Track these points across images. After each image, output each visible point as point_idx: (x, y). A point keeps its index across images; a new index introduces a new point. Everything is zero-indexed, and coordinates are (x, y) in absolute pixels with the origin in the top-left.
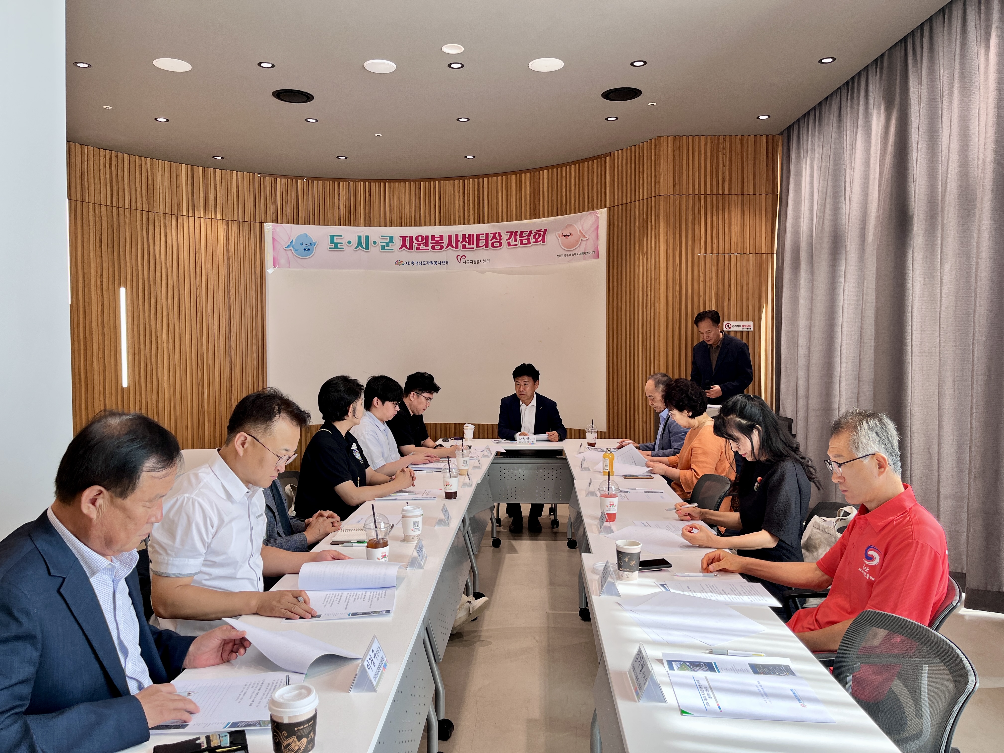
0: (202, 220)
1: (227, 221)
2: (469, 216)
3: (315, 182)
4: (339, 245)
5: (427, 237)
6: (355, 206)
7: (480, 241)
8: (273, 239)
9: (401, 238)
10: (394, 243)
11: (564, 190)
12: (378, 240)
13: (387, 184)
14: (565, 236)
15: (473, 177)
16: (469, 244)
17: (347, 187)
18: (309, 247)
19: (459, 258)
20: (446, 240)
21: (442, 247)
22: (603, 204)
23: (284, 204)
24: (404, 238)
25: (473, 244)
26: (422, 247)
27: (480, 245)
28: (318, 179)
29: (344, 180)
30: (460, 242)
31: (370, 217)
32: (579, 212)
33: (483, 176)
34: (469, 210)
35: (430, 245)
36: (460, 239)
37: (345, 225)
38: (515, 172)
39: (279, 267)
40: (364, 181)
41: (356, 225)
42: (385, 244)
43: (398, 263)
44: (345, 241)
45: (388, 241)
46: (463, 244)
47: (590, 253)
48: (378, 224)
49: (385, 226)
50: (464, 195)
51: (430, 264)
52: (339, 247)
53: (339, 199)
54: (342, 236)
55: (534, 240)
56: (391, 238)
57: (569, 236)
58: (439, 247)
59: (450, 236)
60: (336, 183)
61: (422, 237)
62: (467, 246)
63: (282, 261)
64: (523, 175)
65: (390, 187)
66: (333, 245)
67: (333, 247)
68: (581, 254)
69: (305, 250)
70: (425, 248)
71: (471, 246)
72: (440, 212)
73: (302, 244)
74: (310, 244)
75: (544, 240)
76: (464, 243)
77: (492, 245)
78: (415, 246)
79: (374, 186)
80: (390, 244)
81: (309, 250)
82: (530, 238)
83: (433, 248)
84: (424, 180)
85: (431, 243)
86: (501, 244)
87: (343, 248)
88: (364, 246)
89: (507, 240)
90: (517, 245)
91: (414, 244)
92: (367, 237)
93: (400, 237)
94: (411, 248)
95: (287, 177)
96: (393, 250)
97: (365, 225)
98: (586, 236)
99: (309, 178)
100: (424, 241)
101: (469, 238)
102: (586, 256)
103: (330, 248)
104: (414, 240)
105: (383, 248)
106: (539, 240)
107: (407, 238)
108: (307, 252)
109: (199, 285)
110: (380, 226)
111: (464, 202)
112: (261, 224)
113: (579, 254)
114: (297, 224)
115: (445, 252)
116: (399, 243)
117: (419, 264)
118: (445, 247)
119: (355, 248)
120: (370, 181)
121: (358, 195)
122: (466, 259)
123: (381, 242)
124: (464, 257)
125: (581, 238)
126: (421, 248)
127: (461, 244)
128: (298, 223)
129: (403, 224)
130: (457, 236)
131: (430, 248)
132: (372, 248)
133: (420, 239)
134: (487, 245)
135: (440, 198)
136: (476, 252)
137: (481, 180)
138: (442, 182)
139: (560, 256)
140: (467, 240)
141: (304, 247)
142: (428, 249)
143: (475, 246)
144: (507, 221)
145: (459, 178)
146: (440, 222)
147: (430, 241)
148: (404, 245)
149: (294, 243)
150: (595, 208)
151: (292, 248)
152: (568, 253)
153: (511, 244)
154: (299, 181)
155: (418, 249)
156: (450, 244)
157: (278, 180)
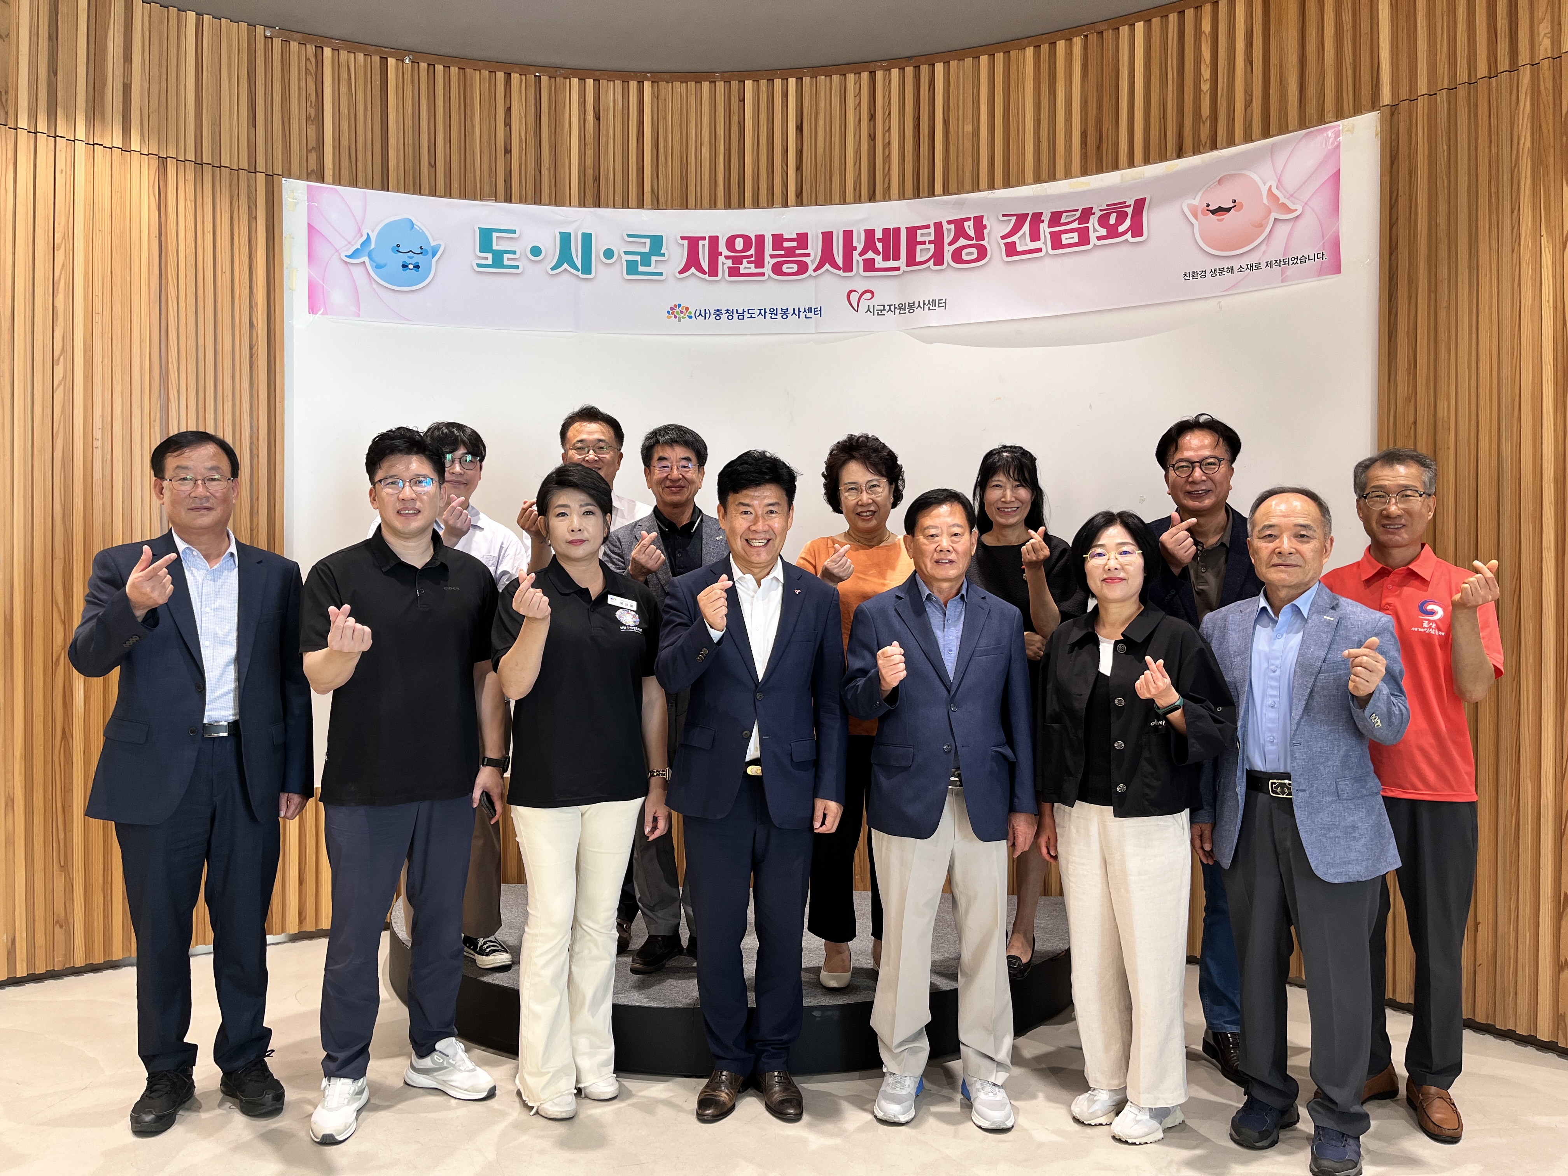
0: (80, 147)
1: (163, 161)
2: (887, 174)
3: (439, 68)
4: (506, 256)
5: (760, 239)
6: (554, 148)
7: (919, 247)
8: (310, 227)
9: (686, 242)
10: (663, 255)
11: (1206, 73)
12: (619, 248)
13: (647, 85)
14: (1214, 212)
15: (899, 62)
16: (886, 258)
17: (532, 91)
18: (417, 259)
19: (854, 297)
20: (815, 248)
21: (803, 268)
22: (1366, 98)
23: (345, 125)
24: (693, 242)
25: (897, 258)
26: (745, 267)
27: (919, 259)
28: (448, 60)
29: (524, 68)
30: (860, 248)
31: (597, 180)
32: (1266, 134)
33: (931, 59)
34: (887, 158)
35: (769, 262)
36: (859, 243)
37: (522, 200)
38: (1036, 40)
39: (325, 313)
40: (582, 74)
41: (557, 200)
42: (638, 258)
43: (677, 311)
44: (522, 247)
45: (647, 250)
46: (865, 257)
47: (1303, 260)
48: (618, 199)
49: (641, 205)
50: (872, 117)
51: (768, 315)
52: (506, 262)
53: (508, 124)
54: (514, 232)
55: (1103, 232)
56: (657, 242)
57: (1228, 210)
58: (795, 267)
59: (827, 237)
60: (500, 75)
61: (747, 239)
62: (879, 262)
63: (337, 297)
64: (1061, 45)
65: (656, 97)
66: (490, 256)
67: (490, 262)
68: (1269, 264)
69: (405, 266)
70: (753, 269)
71: (892, 264)
72: (799, 168)
73: (397, 249)
74: (422, 251)
75: (1137, 230)
76: (870, 255)
77: (957, 257)
78: (725, 264)
79: (612, 91)
80: (654, 258)
81: (417, 267)
82: (1090, 225)
83: (777, 269)
84: (755, 75)
85: (772, 256)
86: (982, 253)
87: (517, 267)
88: (579, 263)
89: (1003, 238)
90: (1040, 250)
91: (721, 259)
92: (587, 238)
93: (683, 238)
94: (713, 271)
95: (353, 46)
96: (661, 274)
97: (583, 204)
98: (1292, 207)
99: (417, 55)
100: (752, 251)
101: (885, 240)
102: (1291, 269)
103: (479, 265)
104: (722, 247)
105: (632, 268)
106: (1121, 229)
107: (701, 243)
108: (411, 273)
109: (63, 351)
110: (626, 205)
111: (872, 138)
112: (270, 177)
113: (1263, 265)
114: (383, 189)
115: (811, 283)
116: (677, 255)
117: (735, 315)
118: (812, 267)
119: (552, 269)
120: (599, 75)
121: (563, 115)
122: (875, 301)
123: (626, 253)
124: (869, 295)
125: (1274, 215)
126: (742, 271)
127: (860, 259)
128: (385, 187)
129: (691, 201)
130: (848, 235)
131: (767, 269)
132: (601, 268)
133: (739, 244)
134: (938, 258)
135: (799, 128)
136: (908, 278)
137: (925, 69)
138: (807, 80)
139: (1194, 275)
140: (880, 246)
141: (404, 258)
142: (763, 274)
143: (902, 263)
144: (1007, 184)
145: (857, 67)
146: (799, 195)
147: (768, 250)
148: (692, 261)
149: (373, 246)
150: (1329, 116)
151: (366, 259)
152: (1225, 264)
153: (1019, 249)
154: (391, 61)
155: (734, 272)
156: (827, 257)
157: (328, 52)
